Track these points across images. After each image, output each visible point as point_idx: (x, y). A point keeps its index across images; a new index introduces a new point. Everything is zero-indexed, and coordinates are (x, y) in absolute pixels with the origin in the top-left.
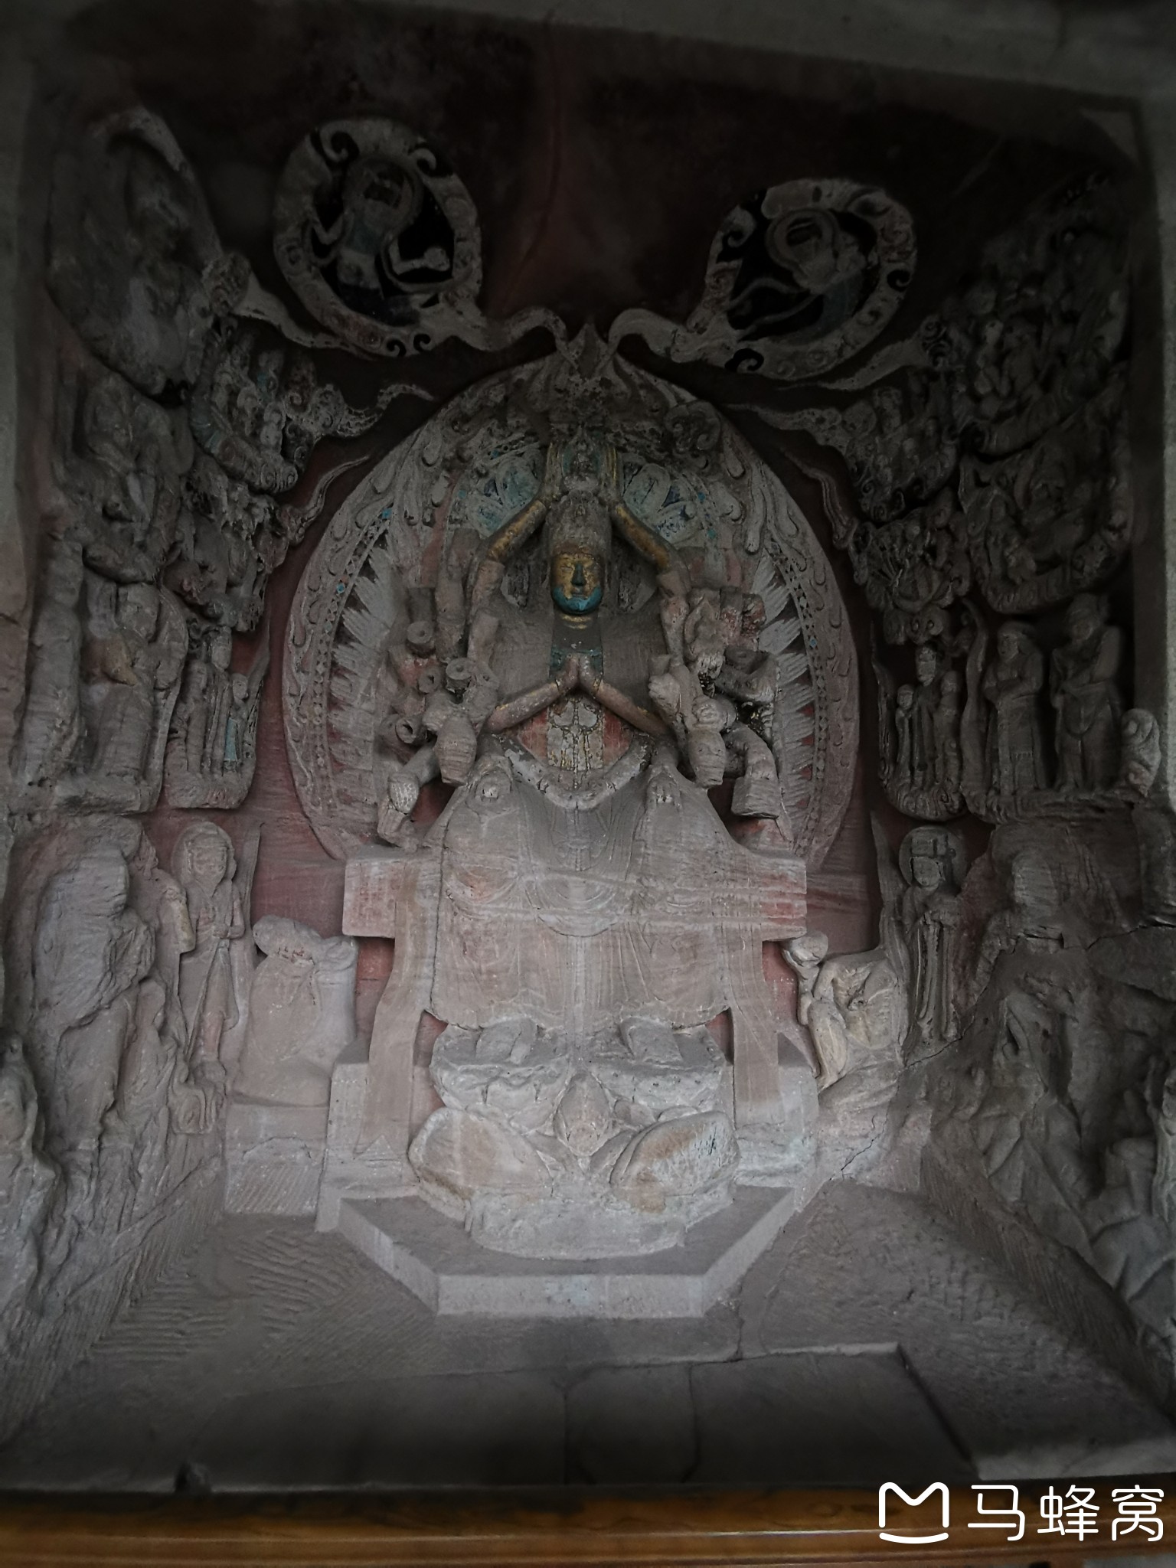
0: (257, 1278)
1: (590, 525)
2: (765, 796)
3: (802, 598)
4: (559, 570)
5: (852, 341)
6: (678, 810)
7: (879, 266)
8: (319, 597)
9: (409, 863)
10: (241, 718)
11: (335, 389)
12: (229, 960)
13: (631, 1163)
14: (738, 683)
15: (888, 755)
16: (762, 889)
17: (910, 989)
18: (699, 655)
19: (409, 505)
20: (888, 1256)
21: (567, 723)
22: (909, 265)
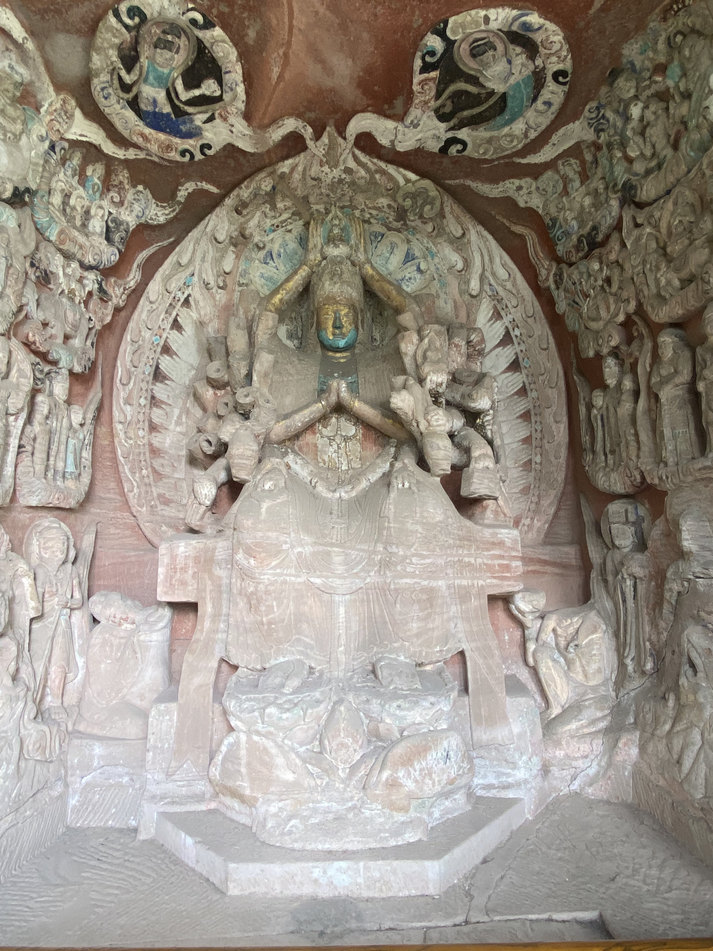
0: (89, 872)
1: (344, 282)
2: (486, 481)
3: (516, 329)
4: (322, 318)
5: (534, 126)
6: (413, 493)
7: (544, 68)
8: (139, 347)
9: (208, 542)
10: (78, 438)
11: (145, 189)
12: (69, 625)
13: (380, 772)
14: (463, 396)
15: (588, 446)
16: (486, 553)
17: (616, 635)
18: (428, 374)
19: (206, 274)
20: (600, 849)
21: (332, 434)
22: (568, 65)
